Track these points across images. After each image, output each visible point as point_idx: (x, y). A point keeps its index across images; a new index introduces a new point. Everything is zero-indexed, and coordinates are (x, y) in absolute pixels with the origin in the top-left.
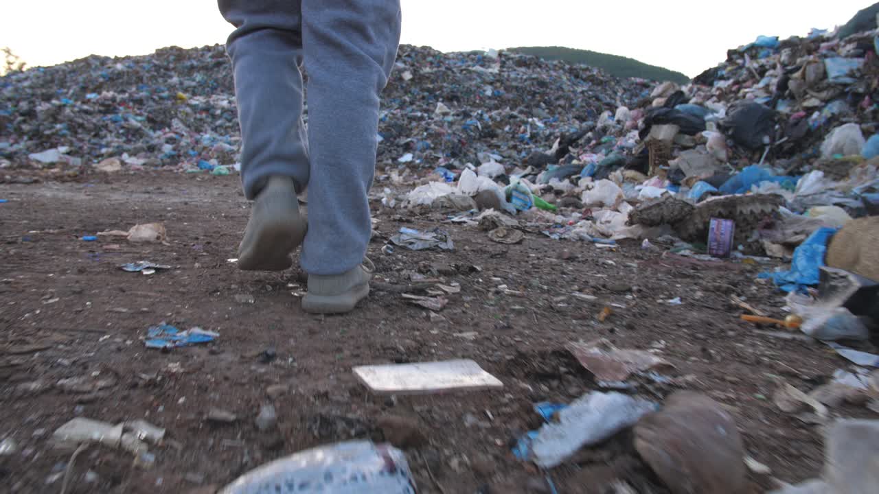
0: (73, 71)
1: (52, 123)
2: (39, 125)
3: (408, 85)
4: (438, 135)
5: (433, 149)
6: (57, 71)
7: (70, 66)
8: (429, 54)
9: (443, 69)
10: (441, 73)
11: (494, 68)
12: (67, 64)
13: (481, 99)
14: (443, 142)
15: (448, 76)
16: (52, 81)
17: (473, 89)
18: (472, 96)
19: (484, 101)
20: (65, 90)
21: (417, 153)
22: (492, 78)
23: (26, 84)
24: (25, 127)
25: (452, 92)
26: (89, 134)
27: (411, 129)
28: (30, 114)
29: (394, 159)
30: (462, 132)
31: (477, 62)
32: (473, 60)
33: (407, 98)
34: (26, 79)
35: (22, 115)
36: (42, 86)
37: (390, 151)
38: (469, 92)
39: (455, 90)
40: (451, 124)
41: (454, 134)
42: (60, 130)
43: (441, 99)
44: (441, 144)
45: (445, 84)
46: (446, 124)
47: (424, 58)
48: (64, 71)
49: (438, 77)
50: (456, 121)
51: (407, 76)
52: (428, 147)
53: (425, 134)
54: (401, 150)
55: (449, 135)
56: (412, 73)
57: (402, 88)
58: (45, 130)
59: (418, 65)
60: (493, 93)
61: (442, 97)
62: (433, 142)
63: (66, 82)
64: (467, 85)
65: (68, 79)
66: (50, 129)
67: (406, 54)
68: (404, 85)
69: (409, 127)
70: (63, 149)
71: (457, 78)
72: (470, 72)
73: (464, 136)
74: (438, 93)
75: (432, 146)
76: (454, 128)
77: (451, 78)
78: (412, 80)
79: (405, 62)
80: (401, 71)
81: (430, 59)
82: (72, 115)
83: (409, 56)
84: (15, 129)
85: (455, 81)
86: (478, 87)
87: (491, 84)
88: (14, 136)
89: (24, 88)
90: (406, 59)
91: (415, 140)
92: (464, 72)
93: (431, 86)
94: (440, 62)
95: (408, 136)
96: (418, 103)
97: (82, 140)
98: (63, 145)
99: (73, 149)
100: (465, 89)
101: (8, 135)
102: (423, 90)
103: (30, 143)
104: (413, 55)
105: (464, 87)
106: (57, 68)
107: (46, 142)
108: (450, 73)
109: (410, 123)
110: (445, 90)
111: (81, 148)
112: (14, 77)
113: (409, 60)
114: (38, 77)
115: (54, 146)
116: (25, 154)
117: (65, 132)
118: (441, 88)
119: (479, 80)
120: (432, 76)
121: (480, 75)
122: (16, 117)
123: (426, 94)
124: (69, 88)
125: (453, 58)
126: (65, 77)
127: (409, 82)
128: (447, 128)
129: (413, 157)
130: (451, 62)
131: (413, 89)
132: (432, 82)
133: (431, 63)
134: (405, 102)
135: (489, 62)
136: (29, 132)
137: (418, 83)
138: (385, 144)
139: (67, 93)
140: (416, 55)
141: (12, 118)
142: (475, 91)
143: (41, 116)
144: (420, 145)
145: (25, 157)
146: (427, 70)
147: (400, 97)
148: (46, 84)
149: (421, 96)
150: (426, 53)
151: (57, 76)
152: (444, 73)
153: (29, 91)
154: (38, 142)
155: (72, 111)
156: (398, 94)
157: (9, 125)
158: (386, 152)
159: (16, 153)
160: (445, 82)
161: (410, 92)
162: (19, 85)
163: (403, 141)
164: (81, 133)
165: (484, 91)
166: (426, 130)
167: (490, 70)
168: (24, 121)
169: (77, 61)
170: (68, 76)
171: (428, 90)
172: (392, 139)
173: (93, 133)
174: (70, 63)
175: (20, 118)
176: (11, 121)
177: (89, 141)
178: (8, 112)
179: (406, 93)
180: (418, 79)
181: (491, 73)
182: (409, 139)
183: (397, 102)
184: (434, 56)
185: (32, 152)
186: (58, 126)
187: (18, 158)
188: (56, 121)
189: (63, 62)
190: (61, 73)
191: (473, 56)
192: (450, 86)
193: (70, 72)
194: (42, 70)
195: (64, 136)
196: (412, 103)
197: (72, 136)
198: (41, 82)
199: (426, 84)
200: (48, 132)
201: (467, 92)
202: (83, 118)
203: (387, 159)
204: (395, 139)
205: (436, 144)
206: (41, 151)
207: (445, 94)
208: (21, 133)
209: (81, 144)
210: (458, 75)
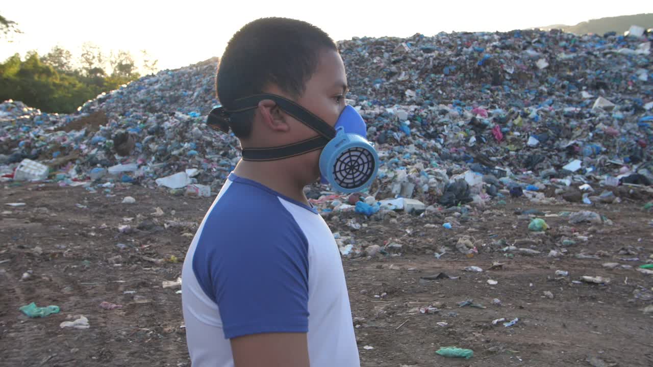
0: (197, 74)
1: (180, 142)
2: (167, 144)
3: (543, 73)
4: (609, 136)
5: (605, 153)
6: (183, 74)
7: (195, 68)
8: (562, 39)
9: (583, 53)
10: (581, 59)
11: (643, 48)
12: (191, 67)
13: (634, 85)
14: (617, 144)
15: (590, 61)
16: (179, 84)
17: (623, 74)
18: (623, 82)
19: (639, 87)
20: (191, 93)
21: (586, 159)
22: (644, 60)
23: (156, 87)
24: (153, 147)
25: (597, 79)
26: (217, 154)
27: (572, 129)
28: (158, 132)
29: (558, 167)
30: (639, 131)
31: (618, 43)
32: (612, 41)
33: (544, 88)
34: (157, 82)
35: (150, 133)
36: (171, 88)
37: (550, 157)
38: (618, 77)
39: (601, 76)
40: (622, 122)
41: (629, 133)
42: (188, 150)
43: (584, 88)
44: (614, 147)
45: (588, 71)
46: (616, 122)
47: (556, 42)
48: (189, 73)
49: (579, 63)
50: (626, 116)
51: (542, 64)
52: (599, 152)
53: (591, 134)
54: (563, 155)
55: (623, 135)
56: (547, 61)
57: (537, 77)
58: (173, 150)
59: (551, 51)
60: (649, 78)
61: (586, 85)
62: (604, 145)
63: (191, 85)
64: (615, 69)
65: (193, 81)
66: (178, 148)
67: (536, 39)
68: (540, 74)
69: (568, 126)
70: (191, 172)
71: (602, 64)
72: (615, 55)
73: (642, 136)
74: (579, 81)
75: (604, 149)
76: (629, 126)
77: (593, 63)
78: (548, 68)
79: (535, 49)
80: (535, 59)
81: (563, 43)
82: (200, 132)
83: (539, 42)
84: (143, 149)
85: (599, 67)
86: (631, 72)
87: (645, 67)
88: (142, 156)
89: (155, 90)
90: (537, 45)
91: (580, 143)
92: (609, 56)
93: (571, 74)
94: (575, 46)
95: (569, 138)
96: (557, 93)
97: (210, 161)
98: (191, 167)
99: (201, 171)
100: (613, 75)
101: (136, 155)
102: (561, 78)
103: (157, 165)
104: (543, 40)
105: (612, 73)
106: (183, 70)
107: (173, 165)
108: (592, 58)
109: (568, 121)
110: (588, 77)
111: (210, 170)
112: (146, 81)
113: (540, 46)
114: (167, 80)
115: (181, 169)
116: (152, 178)
117: (193, 152)
118: (583, 75)
119: (629, 64)
120: (571, 63)
121: (629, 58)
122: (144, 136)
123: (566, 82)
124: (194, 90)
125: (589, 41)
126: (190, 80)
127: (545, 71)
128: (618, 127)
129: (582, 164)
130: (589, 45)
131: (550, 78)
132: (572, 69)
133: (565, 48)
134: (541, 93)
135: (633, 41)
136: (157, 151)
137: (555, 71)
138: (542, 147)
139: (192, 95)
140: (547, 41)
141: (141, 135)
142: (626, 76)
143: (169, 134)
144: (588, 149)
145: (152, 181)
146: (563, 56)
147: (537, 88)
148: (175, 86)
149: (561, 85)
150: (558, 38)
151: (183, 79)
152: (586, 58)
153: (159, 93)
154: (164, 164)
155: (200, 128)
156: (534, 84)
157: (137, 144)
158: (546, 158)
159: (143, 177)
160: (587, 68)
161: (547, 81)
162: (151, 88)
163: (565, 144)
164: (209, 153)
165: (638, 75)
166: (591, 129)
167: (639, 52)
168: (152, 140)
169: (200, 64)
170: (193, 78)
171: (568, 78)
172: (549, 142)
173: (221, 153)
174: (194, 65)
175: (148, 137)
176: (139, 140)
177: (218, 161)
178: (136, 130)
179: (542, 83)
180: (555, 67)
181: (642, 54)
182: (571, 142)
183: (533, 93)
184: (567, 40)
185: (159, 176)
186: (186, 145)
187: (145, 183)
188: (183, 139)
189: (188, 65)
190: (186, 76)
191: (611, 37)
192: (594, 72)
193: (194, 75)
194: (170, 73)
195: (192, 156)
196: (550, 94)
197: (200, 157)
198: (169, 85)
199: (564, 71)
200: (175, 152)
201: (615, 79)
202: (211, 136)
203: (548, 167)
204: (554, 141)
205: (608, 147)
206: (169, 175)
207: (589, 81)
208: (148, 153)
209: (210, 166)
210: (602, 59)
